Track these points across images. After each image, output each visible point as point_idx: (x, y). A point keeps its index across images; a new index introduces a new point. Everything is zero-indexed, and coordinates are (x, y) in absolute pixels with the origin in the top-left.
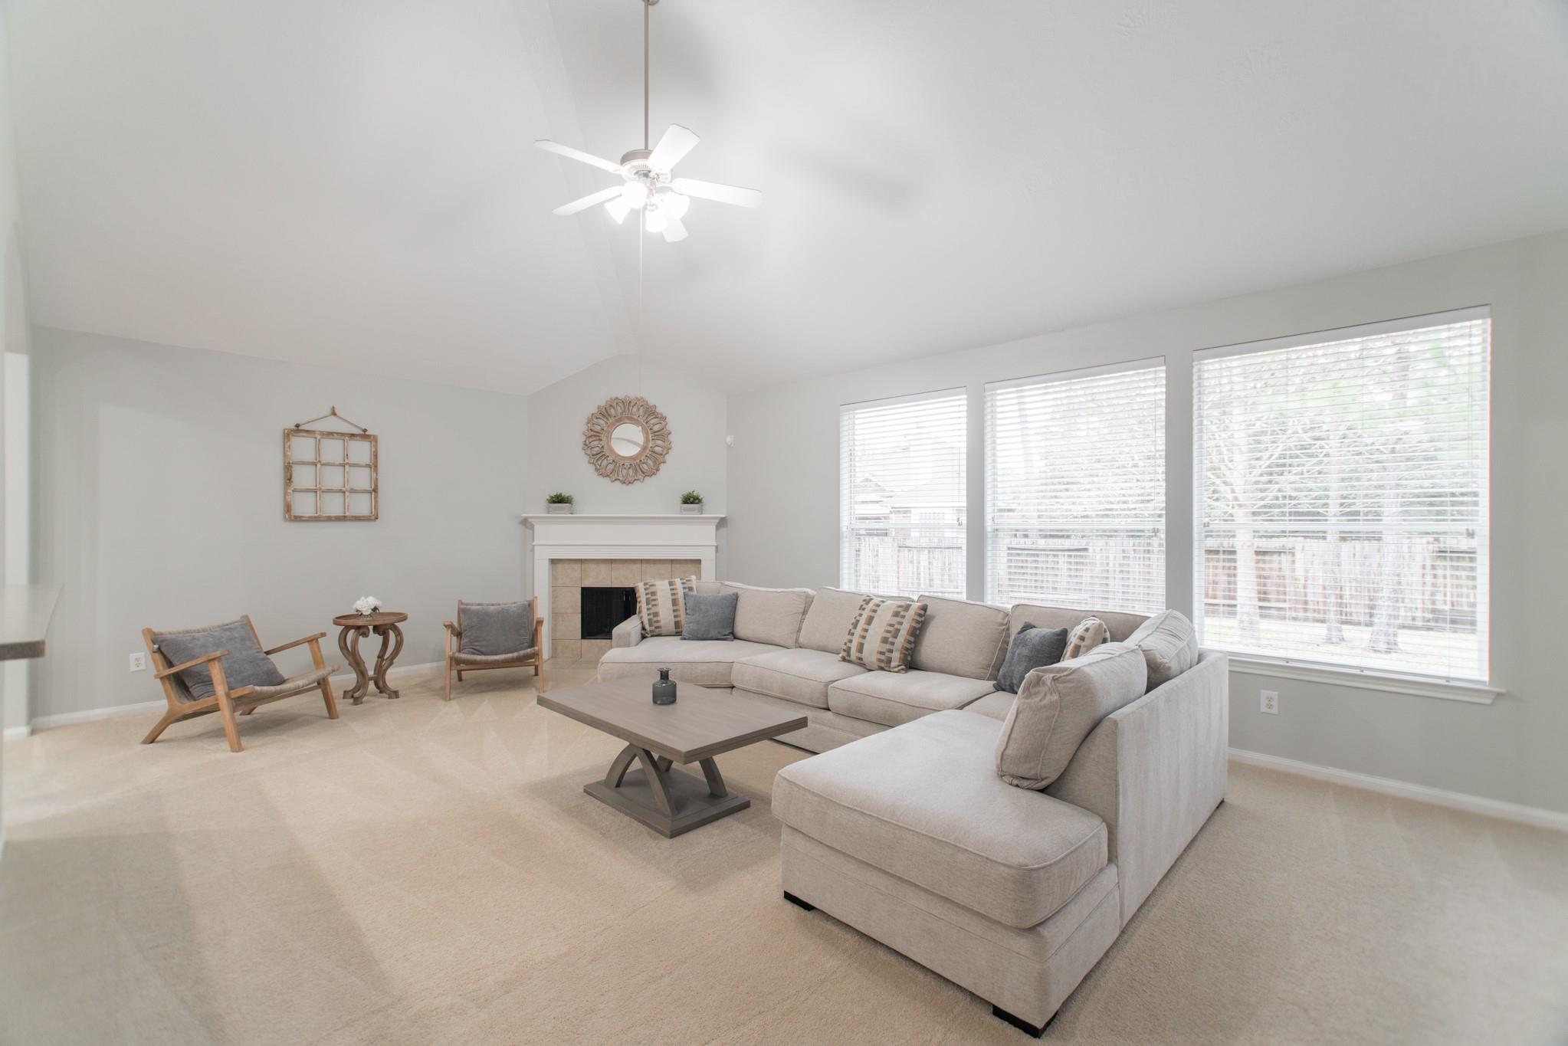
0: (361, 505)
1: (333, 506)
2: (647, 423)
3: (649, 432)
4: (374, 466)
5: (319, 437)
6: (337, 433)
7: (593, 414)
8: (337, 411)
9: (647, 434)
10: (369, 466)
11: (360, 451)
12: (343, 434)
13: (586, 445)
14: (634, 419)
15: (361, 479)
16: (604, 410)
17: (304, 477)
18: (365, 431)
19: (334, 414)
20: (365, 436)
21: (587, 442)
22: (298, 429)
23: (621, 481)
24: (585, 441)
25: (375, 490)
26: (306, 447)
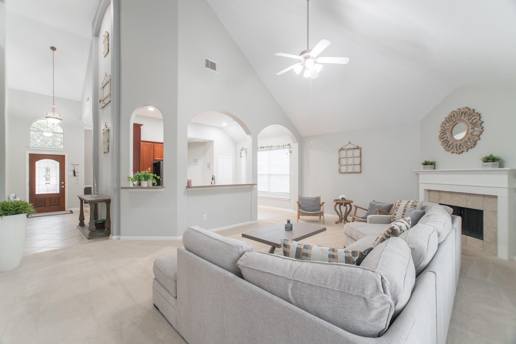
0: (357, 169)
1: (350, 169)
2: (468, 120)
3: (470, 124)
4: (360, 156)
5: (346, 150)
6: (350, 149)
7: (443, 122)
8: (350, 142)
9: (469, 126)
10: (358, 157)
11: (357, 152)
12: (352, 149)
13: (440, 137)
14: (462, 120)
15: (357, 161)
16: (448, 119)
17: (343, 162)
18: (358, 146)
19: (350, 143)
20: (358, 148)
21: (441, 136)
22: (342, 149)
23: (455, 152)
24: (440, 136)
25: (360, 164)
26: (343, 153)
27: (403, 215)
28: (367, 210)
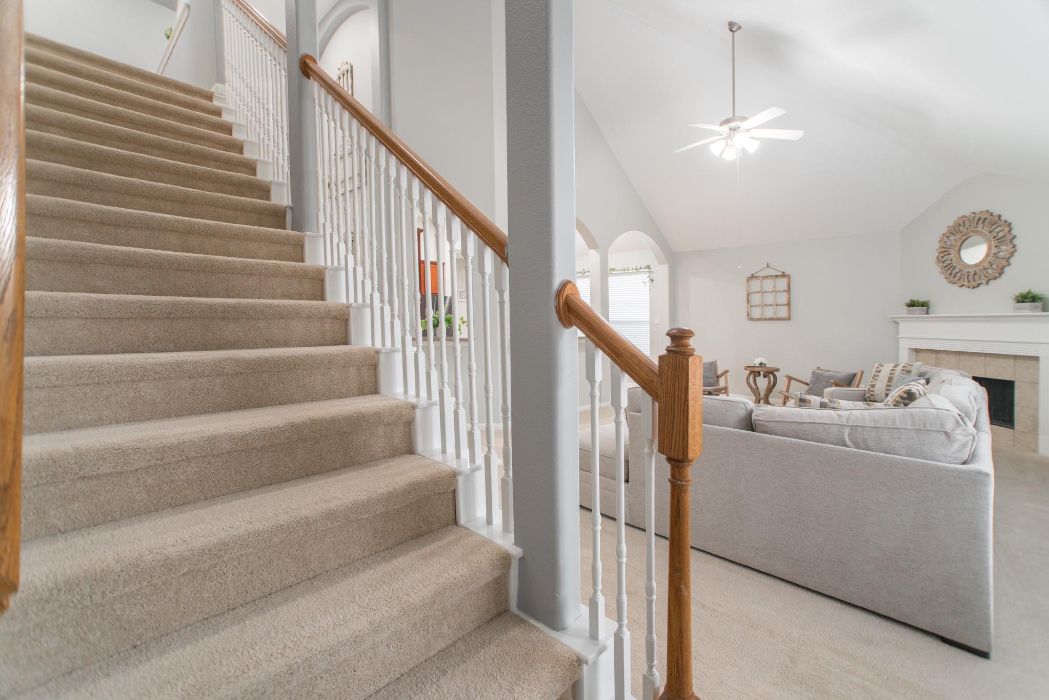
0: (783, 312)
1: (769, 313)
2: (990, 232)
3: (992, 239)
4: (789, 291)
5: (761, 279)
6: (769, 276)
7: (943, 234)
8: (769, 265)
9: (990, 242)
10: (785, 291)
11: (782, 284)
12: (772, 276)
13: (938, 260)
14: (978, 231)
15: (783, 298)
16: (953, 229)
17: (756, 299)
18: (784, 273)
19: (768, 266)
20: (784, 275)
21: (939, 258)
22: (752, 277)
23: (966, 286)
24: (938, 257)
25: (789, 304)
26: (755, 285)
27: (888, 386)
28: (808, 384)
